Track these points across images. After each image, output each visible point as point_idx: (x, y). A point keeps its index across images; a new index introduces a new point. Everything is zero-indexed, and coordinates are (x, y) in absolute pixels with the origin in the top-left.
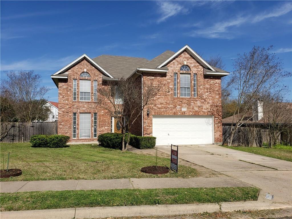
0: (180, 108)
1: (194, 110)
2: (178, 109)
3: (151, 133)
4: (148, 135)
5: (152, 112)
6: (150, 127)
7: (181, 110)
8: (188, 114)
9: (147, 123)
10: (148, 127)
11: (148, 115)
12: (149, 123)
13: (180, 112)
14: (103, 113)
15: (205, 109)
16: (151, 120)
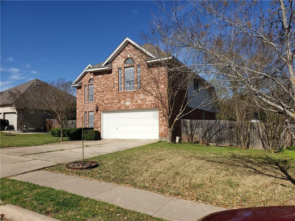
0: (124, 102)
1: (137, 103)
2: (122, 103)
3: (100, 127)
4: (97, 128)
5: (100, 108)
6: (99, 121)
7: (125, 104)
8: (131, 108)
9: (97, 118)
10: (97, 122)
13: (123, 107)
15: (148, 102)
16: (99, 115)
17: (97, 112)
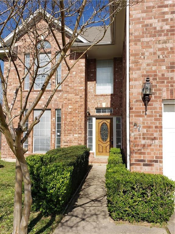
3: (156, 162)
4: (145, 165)
5: (160, 90)
6: (155, 139)
9: (144, 127)
10: (148, 142)
11: (146, 98)
12: (150, 127)
14: (70, 110)
16: (156, 116)
17: (145, 105)
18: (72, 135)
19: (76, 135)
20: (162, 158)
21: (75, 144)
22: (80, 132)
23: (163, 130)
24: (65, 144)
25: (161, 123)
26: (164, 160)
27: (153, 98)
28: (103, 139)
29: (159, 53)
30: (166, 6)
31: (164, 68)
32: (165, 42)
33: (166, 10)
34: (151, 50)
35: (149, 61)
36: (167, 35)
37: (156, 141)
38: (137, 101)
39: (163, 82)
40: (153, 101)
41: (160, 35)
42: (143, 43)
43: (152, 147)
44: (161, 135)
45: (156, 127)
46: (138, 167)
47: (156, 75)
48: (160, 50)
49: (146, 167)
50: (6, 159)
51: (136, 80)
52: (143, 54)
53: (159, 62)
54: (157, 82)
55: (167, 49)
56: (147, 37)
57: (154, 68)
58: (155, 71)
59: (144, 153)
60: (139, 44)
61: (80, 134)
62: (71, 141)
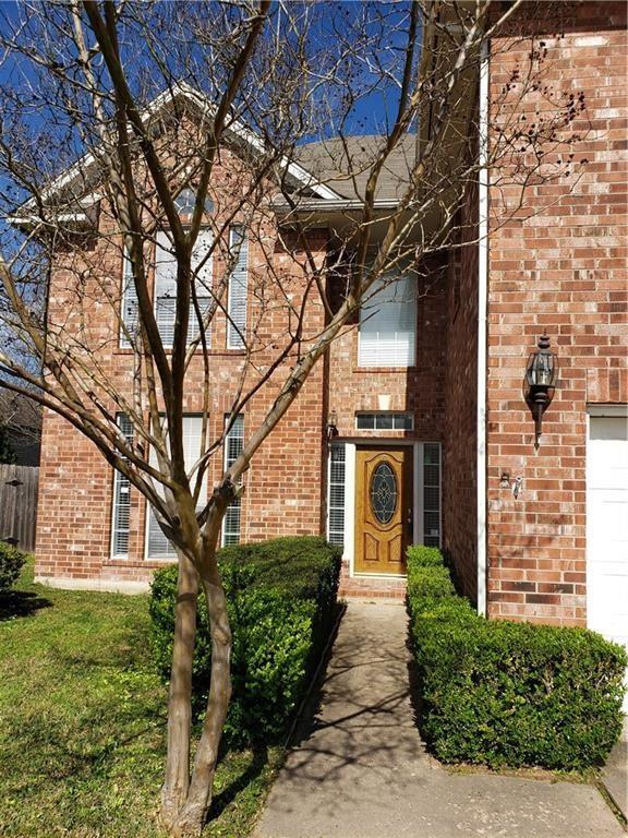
3: (567, 589)
4: (531, 599)
5: (579, 374)
6: (563, 520)
9: (531, 485)
10: (543, 529)
11: (537, 399)
12: (547, 485)
16: (567, 451)
17: (536, 417)
18: (278, 501)
19: (294, 503)
20: (583, 578)
21: (288, 531)
22: (305, 491)
23: (588, 492)
24: (255, 531)
25: (580, 474)
26: (590, 583)
27: (558, 397)
28: (378, 517)
29: (576, 263)
30: (600, 125)
31: (591, 307)
32: (595, 232)
33: (598, 135)
34: (555, 254)
35: (548, 287)
36: (600, 210)
37: (568, 528)
38: (510, 405)
39: (590, 351)
40: (559, 406)
41: (581, 211)
42: (528, 232)
43: (555, 545)
44: (583, 509)
45: (568, 485)
46: (513, 606)
47: (567, 330)
48: (579, 253)
49: (537, 607)
50: (51, 580)
51: (507, 341)
52: (530, 265)
53: (576, 289)
54: (572, 351)
55: (600, 252)
56: (540, 213)
57: (562, 307)
58: (566, 318)
59: (531, 564)
60: (519, 233)
61: (305, 497)
62: (273, 522)
